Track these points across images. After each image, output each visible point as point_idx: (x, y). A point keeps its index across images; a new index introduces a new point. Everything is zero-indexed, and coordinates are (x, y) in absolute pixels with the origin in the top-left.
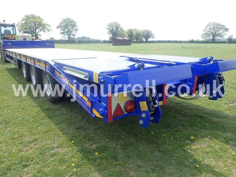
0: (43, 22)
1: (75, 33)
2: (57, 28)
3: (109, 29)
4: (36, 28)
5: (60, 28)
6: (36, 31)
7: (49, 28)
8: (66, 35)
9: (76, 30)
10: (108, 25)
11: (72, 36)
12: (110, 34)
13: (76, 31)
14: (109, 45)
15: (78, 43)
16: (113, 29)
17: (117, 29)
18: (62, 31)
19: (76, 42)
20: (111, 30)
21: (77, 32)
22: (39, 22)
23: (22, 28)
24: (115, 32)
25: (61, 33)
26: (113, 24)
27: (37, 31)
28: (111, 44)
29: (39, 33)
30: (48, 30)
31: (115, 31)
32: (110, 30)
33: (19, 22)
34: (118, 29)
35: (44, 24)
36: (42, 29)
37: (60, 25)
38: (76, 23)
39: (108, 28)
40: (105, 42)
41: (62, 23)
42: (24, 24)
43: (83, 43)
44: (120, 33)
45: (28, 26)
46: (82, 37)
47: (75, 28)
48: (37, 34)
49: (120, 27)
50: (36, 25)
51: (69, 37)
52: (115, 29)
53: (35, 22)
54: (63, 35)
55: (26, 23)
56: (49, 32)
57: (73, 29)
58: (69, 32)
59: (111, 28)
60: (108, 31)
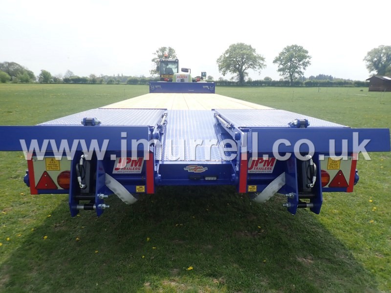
0: (254, 54)
1: (302, 70)
2: (275, 62)
3: (371, 60)
4: (242, 62)
5: (279, 62)
6: (242, 68)
7: (261, 62)
8: (287, 73)
10: (369, 54)
11: (296, 75)
12: (373, 70)
13: (306, 66)
14: (362, 91)
15: (306, 87)
16: (379, 60)
17: (389, 59)
18: (281, 66)
19: (302, 83)
20: (376, 61)
21: (306, 68)
22: (248, 54)
23: (224, 63)
24: (384, 66)
25: (280, 70)
26: (382, 49)
27: (244, 68)
28: (366, 89)
29: (246, 71)
30: (259, 65)
31: (383, 63)
32: (372, 62)
33: (222, 56)
35: (255, 58)
36: (251, 64)
37: (280, 58)
38: (307, 52)
39: (369, 58)
40: (359, 84)
41: (282, 54)
42: (227, 58)
43: (314, 86)
45: (233, 60)
46: (318, 75)
47: (304, 60)
48: (243, 72)
50: (243, 58)
51: (291, 75)
52: (385, 59)
53: (243, 55)
54: (282, 73)
55: (230, 57)
56: (261, 69)
57: (301, 63)
58: (293, 69)
59: (375, 59)
60: (368, 63)
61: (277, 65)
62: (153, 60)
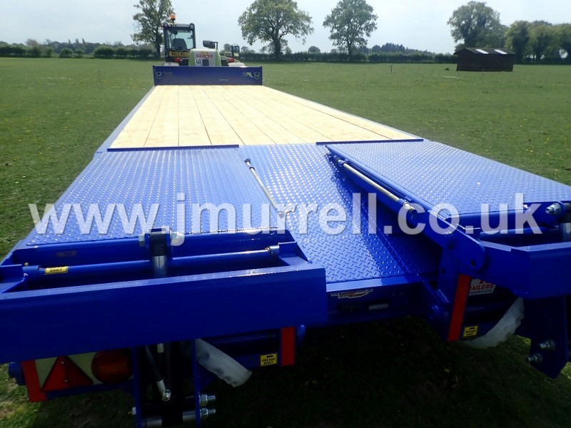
0: (295, 10)
1: (365, 37)
2: (326, 24)
3: (458, 24)
4: (278, 23)
5: (332, 25)
6: (277, 32)
7: (306, 23)
8: (343, 42)
9: (370, 28)
10: (455, 13)
11: (357, 45)
12: (459, 38)
13: (369, 31)
14: (447, 69)
15: (370, 62)
16: (468, 24)
17: (482, 22)
18: (335, 31)
19: (364, 58)
20: (464, 25)
21: (371, 33)
22: (286, 11)
23: (249, 25)
24: (475, 33)
25: (333, 37)
26: (472, 9)
27: (280, 32)
28: (454, 67)
29: (284, 38)
30: (303, 29)
31: (473, 28)
32: (459, 26)
33: (246, 13)
34: (484, 22)
35: (296, 16)
36: (291, 27)
37: (333, 17)
38: (371, 9)
39: (455, 20)
40: (441, 59)
41: (336, 11)
42: (255, 15)
43: (382, 62)
44: (487, 35)
45: (263, 20)
46: (385, 44)
47: (368, 21)
48: (280, 39)
49: (490, 18)
50: (278, 17)
51: (349, 45)
52: (476, 23)
53: (278, 11)
54: (336, 40)
55: (258, 14)
56: (306, 35)
57: (363, 26)
58: (352, 35)
59: (463, 22)
60: (454, 28)
61: (329, 29)
62: (136, 18)
